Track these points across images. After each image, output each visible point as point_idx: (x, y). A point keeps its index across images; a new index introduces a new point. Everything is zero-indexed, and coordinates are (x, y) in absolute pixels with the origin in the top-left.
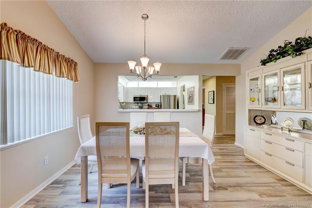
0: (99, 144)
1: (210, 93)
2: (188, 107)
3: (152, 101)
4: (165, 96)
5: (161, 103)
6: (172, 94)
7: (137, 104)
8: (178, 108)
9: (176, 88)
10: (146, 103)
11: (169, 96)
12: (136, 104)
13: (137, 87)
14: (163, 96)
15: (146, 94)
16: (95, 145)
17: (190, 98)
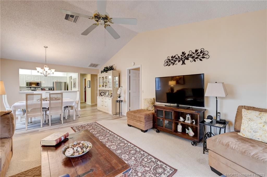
0: (27, 103)
1: (88, 81)
2: (74, 89)
3: (46, 86)
4: (57, 82)
5: (53, 87)
6: (63, 81)
7: (30, 88)
8: (67, 90)
9: (66, 77)
10: (40, 87)
11: (61, 83)
12: (28, 88)
13: (31, 74)
14: (56, 82)
15: (40, 80)
16: (25, 104)
17: (74, 85)
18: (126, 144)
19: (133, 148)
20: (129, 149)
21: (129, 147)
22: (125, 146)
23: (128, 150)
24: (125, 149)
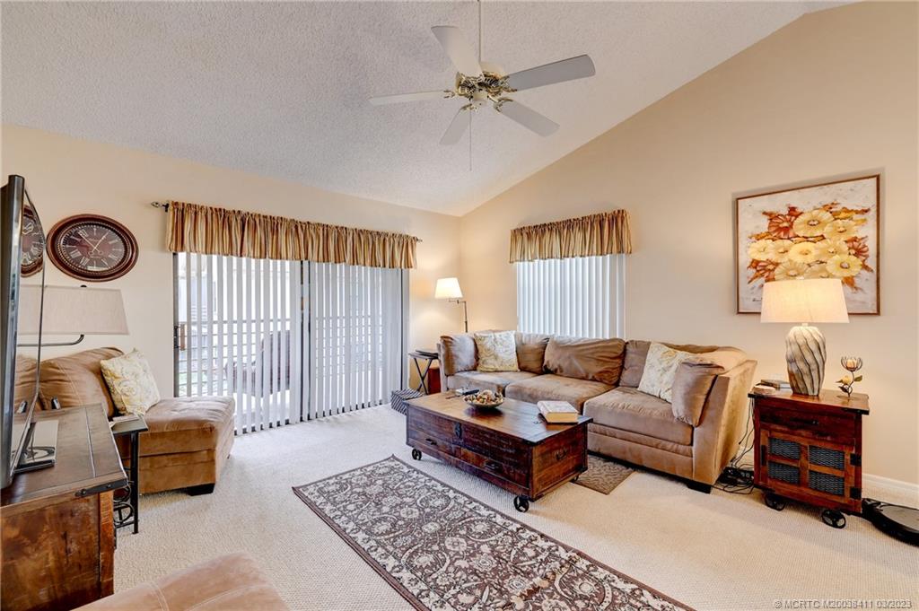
18: (403, 560)
19: (377, 542)
20: (394, 537)
21: (391, 549)
22: (407, 553)
23: (398, 536)
24: (409, 539)
